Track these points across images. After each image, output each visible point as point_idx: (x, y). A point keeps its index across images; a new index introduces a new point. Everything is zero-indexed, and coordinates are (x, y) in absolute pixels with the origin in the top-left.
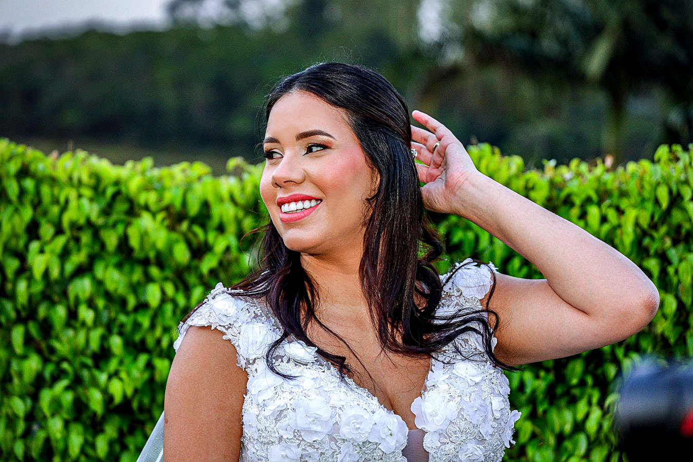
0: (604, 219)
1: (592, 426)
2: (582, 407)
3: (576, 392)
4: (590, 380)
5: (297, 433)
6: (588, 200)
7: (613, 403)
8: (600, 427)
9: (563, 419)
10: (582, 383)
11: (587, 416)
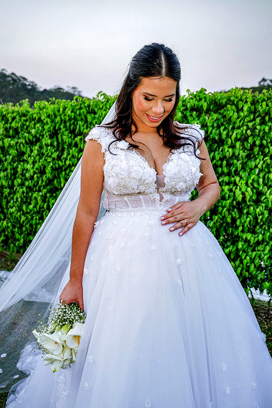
0: (267, 105)
1: (260, 166)
2: (258, 161)
3: (257, 156)
4: (260, 153)
5: (117, 174)
6: (264, 100)
7: (267, 160)
8: (262, 166)
9: (252, 164)
10: (258, 154)
11: (259, 163)
